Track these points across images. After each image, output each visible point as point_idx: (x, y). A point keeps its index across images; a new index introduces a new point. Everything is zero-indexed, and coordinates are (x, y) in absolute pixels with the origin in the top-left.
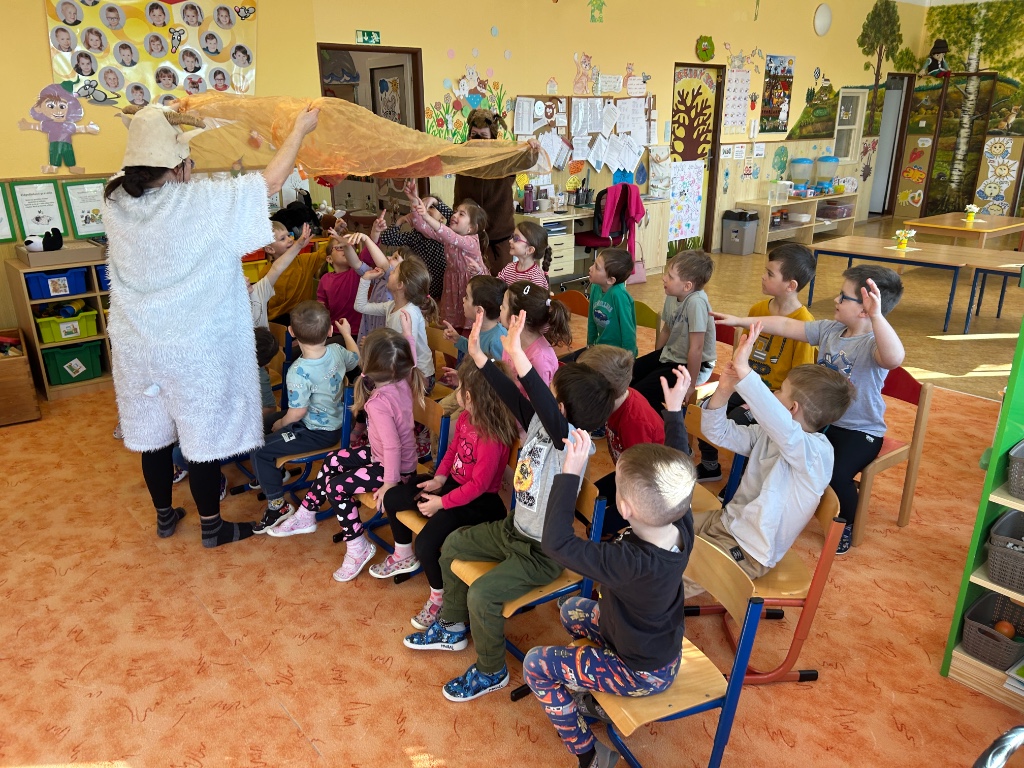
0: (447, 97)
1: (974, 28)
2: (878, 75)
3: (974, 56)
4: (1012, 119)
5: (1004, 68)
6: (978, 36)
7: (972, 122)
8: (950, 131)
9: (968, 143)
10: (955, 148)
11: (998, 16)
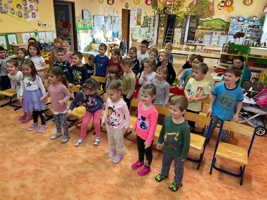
0: (80, 15)
2: (155, 14)
5: (177, 14)
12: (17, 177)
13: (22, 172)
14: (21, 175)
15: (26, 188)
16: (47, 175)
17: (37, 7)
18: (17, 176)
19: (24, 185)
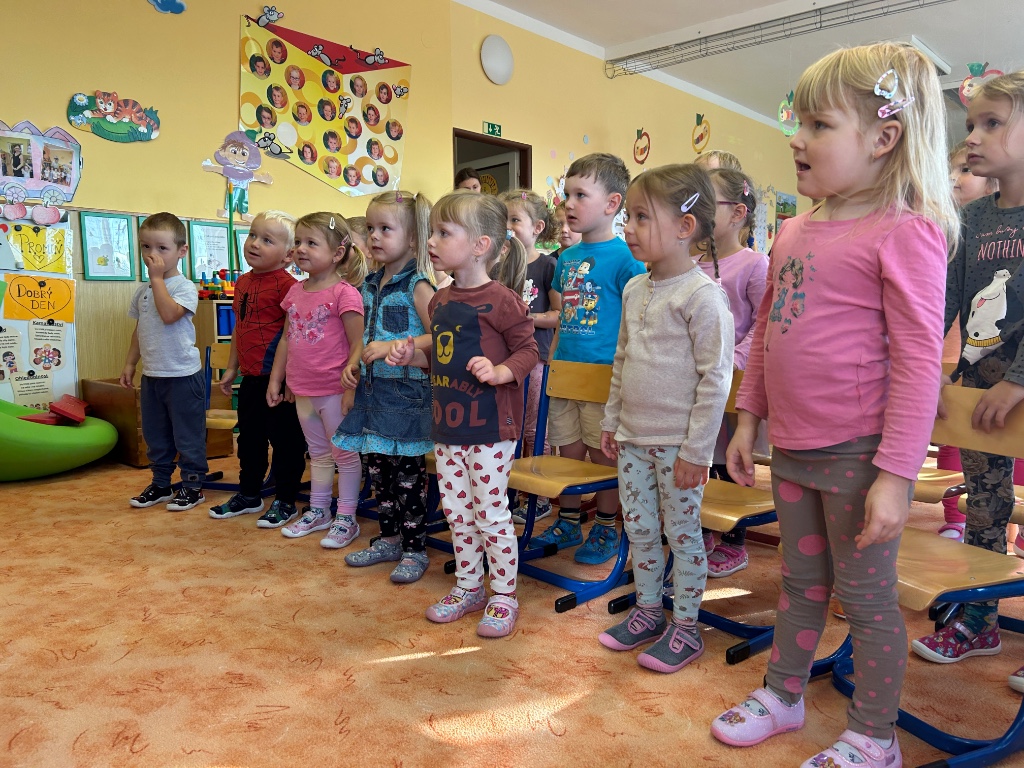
0: (549, 193)
12: (119, 694)
13: (159, 675)
14: (146, 687)
15: (137, 747)
16: (275, 703)
17: (394, 149)
18: (125, 686)
19: (131, 733)
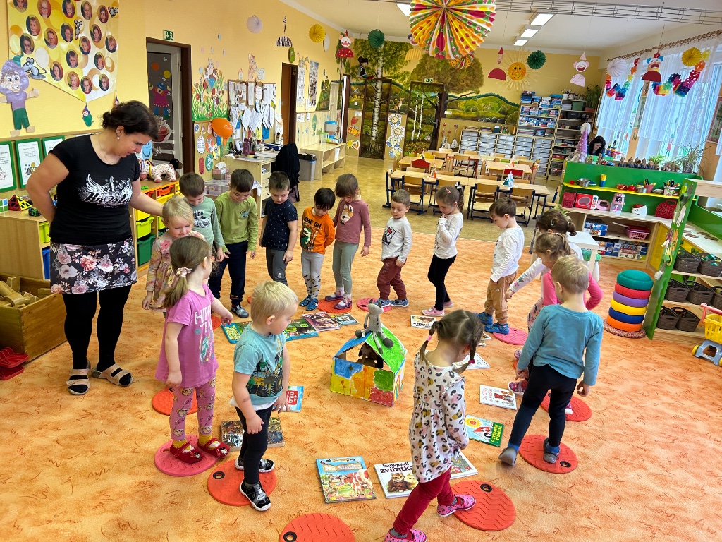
0: (201, 79)
1: (379, 54)
2: (341, 75)
3: (380, 69)
4: (400, 105)
5: (395, 77)
6: (381, 58)
7: (380, 105)
8: (369, 108)
9: (379, 116)
10: (373, 118)
11: (390, 49)
17: (111, 60)
